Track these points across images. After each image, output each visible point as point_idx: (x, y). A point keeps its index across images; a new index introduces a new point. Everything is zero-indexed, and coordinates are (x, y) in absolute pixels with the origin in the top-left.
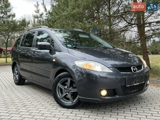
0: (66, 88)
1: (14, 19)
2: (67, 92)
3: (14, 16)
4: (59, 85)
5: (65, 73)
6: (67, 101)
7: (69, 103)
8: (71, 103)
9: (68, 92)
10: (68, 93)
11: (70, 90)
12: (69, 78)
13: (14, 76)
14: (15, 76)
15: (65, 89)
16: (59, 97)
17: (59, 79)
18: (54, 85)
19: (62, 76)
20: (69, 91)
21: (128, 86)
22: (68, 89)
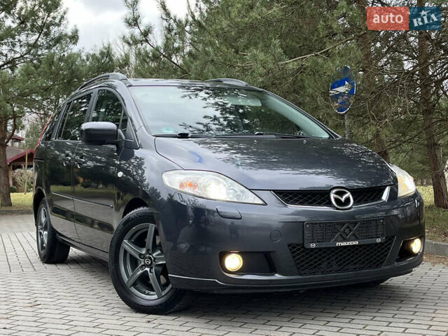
0: (144, 252)
1: (74, 49)
2: (145, 265)
3: (74, 38)
4: (127, 245)
5: (141, 208)
6: (147, 292)
7: (151, 298)
8: (156, 297)
9: (148, 266)
10: (148, 269)
11: (155, 259)
12: (151, 225)
13: (39, 234)
14: (41, 233)
15: (142, 257)
16: (126, 279)
17: (127, 226)
18: (113, 244)
19: (132, 219)
20: (151, 263)
21: (313, 245)
22: (150, 258)
